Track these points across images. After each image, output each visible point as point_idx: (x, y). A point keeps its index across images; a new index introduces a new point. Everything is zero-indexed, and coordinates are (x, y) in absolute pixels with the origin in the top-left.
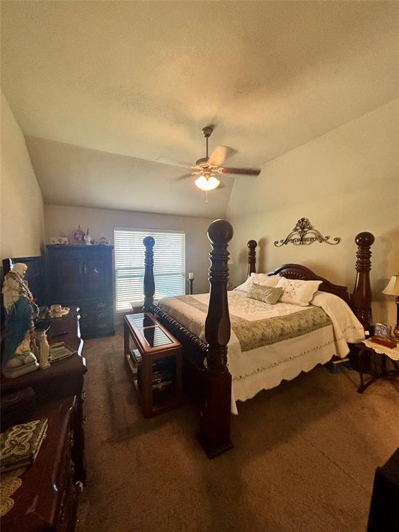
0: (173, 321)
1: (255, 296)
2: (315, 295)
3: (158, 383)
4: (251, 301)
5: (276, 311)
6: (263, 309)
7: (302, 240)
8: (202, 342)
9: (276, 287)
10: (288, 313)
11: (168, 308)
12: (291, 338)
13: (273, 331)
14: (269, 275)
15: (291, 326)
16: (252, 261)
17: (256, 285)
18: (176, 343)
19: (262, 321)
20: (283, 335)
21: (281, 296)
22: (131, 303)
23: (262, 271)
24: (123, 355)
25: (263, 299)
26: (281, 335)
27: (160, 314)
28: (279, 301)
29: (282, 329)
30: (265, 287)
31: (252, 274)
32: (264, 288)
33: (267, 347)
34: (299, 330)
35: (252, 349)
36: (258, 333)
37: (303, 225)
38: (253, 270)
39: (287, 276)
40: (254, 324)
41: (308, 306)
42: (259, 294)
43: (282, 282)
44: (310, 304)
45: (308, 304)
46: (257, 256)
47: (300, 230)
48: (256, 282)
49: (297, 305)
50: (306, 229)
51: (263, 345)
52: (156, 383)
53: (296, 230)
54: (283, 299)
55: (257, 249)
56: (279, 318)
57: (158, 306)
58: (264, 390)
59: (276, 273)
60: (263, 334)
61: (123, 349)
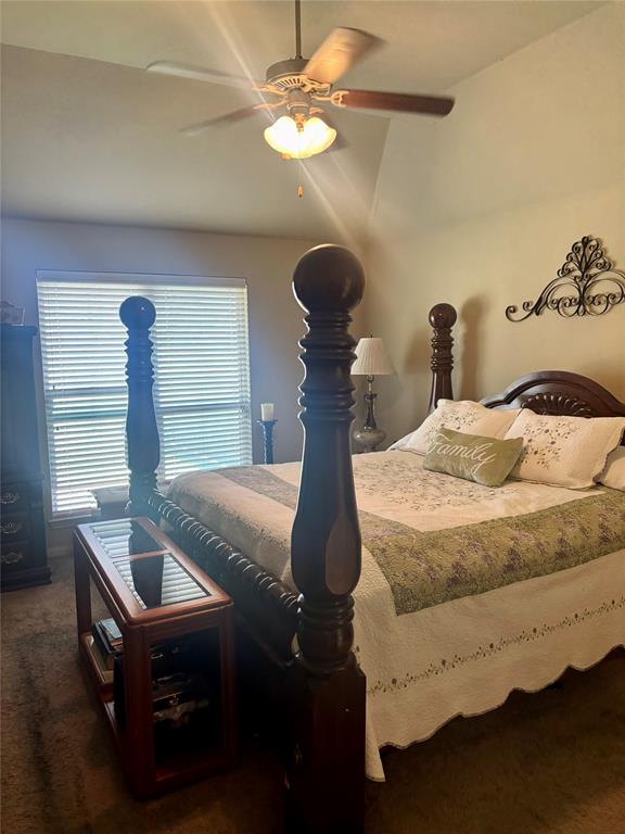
0: (209, 536)
1: (446, 465)
2: (611, 457)
3: (169, 707)
4: (434, 478)
5: (500, 504)
6: (464, 499)
7: (583, 302)
8: (288, 589)
9: (506, 438)
10: (532, 508)
11: (198, 502)
12: (538, 575)
13: (486, 557)
14: (490, 406)
15: (539, 545)
16: (443, 366)
17: (448, 433)
18: (216, 596)
19: (457, 531)
20: (515, 569)
21: (519, 461)
22: (94, 492)
23: (470, 393)
24: (75, 635)
25: (467, 474)
26: (510, 568)
27: (174, 518)
28: (512, 478)
29: (512, 552)
30: (476, 438)
31: (441, 402)
32: (470, 440)
33: (467, 600)
34: (561, 555)
35: (426, 605)
36: (444, 563)
37: (587, 257)
38: (444, 391)
39: (538, 406)
40: (434, 540)
41: (592, 488)
42: (456, 458)
43: (522, 423)
44: (598, 484)
45: (591, 483)
46: (457, 350)
47: (578, 273)
48: (451, 426)
49: (561, 485)
50: (594, 271)
51: (456, 597)
52: (164, 705)
53: (565, 272)
54: (524, 470)
55: (458, 331)
56: (505, 521)
57: (170, 496)
58: (459, 718)
59: (508, 400)
60: (457, 566)
61: (73, 621)
